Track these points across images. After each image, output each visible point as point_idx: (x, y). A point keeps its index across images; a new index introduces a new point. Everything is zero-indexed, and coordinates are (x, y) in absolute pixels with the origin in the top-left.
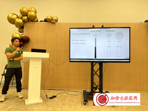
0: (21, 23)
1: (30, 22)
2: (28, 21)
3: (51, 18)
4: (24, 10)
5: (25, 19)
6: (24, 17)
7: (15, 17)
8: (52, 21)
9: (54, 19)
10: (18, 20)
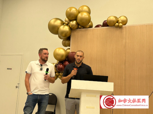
0: (67, 32)
1: (81, 28)
2: (78, 28)
3: (114, 19)
4: (72, 11)
5: (72, 25)
6: (71, 22)
7: (58, 23)
8: (117, 24)
9: (120, 21)
10: (64, 27)
